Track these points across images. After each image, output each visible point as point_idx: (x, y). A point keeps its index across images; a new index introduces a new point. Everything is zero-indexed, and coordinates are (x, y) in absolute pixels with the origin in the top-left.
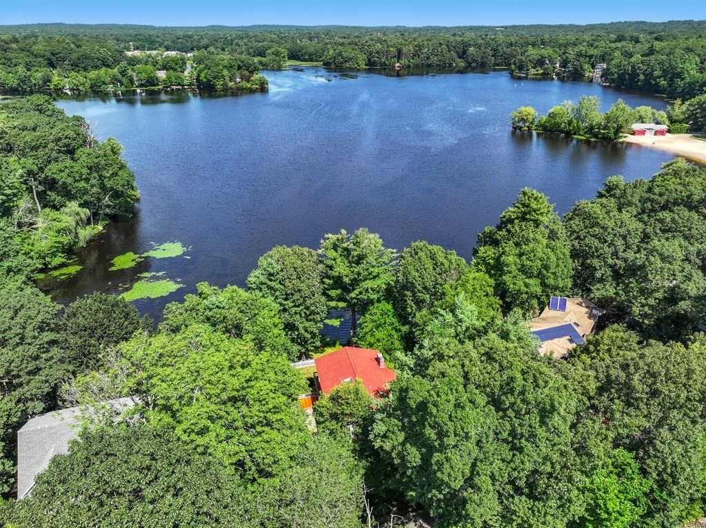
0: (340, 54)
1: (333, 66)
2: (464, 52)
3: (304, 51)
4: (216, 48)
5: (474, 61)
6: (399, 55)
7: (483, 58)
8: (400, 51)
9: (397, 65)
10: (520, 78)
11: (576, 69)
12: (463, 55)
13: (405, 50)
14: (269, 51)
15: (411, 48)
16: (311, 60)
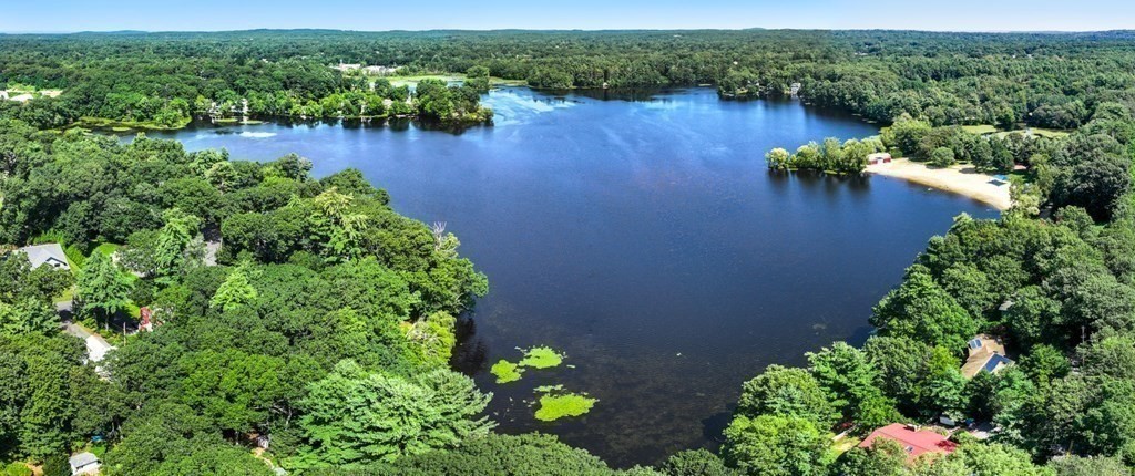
0: (547, 75)
1: (540, 87)
2: (667, 70)
3: (507, 69)
4: (417, 64)
5: (677, 78)
6: (606, 75)
7: (685, 75)
8: (606, 72)
9: (605, 84)
10: (728, 99)
11: (776, 89)
12: (665, 72)
13: (611, 71)
14: (471, 69)
15: (617, 68)
16: (515, 78)
